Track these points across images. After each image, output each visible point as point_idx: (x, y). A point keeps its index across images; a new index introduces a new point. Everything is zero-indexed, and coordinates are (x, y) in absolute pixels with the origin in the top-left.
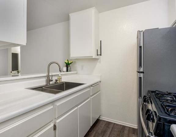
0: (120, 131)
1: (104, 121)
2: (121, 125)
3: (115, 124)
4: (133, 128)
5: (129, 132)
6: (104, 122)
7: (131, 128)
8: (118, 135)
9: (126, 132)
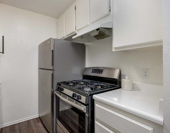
0: (28, 126)
1: (6, 127)
2: (25, 121)
3: (19, 123)
4: (36, 118)
5: (34, 123)
6: (7, 129)
7: (34, 119)
8: (27, 131)
9: (33, 124)
